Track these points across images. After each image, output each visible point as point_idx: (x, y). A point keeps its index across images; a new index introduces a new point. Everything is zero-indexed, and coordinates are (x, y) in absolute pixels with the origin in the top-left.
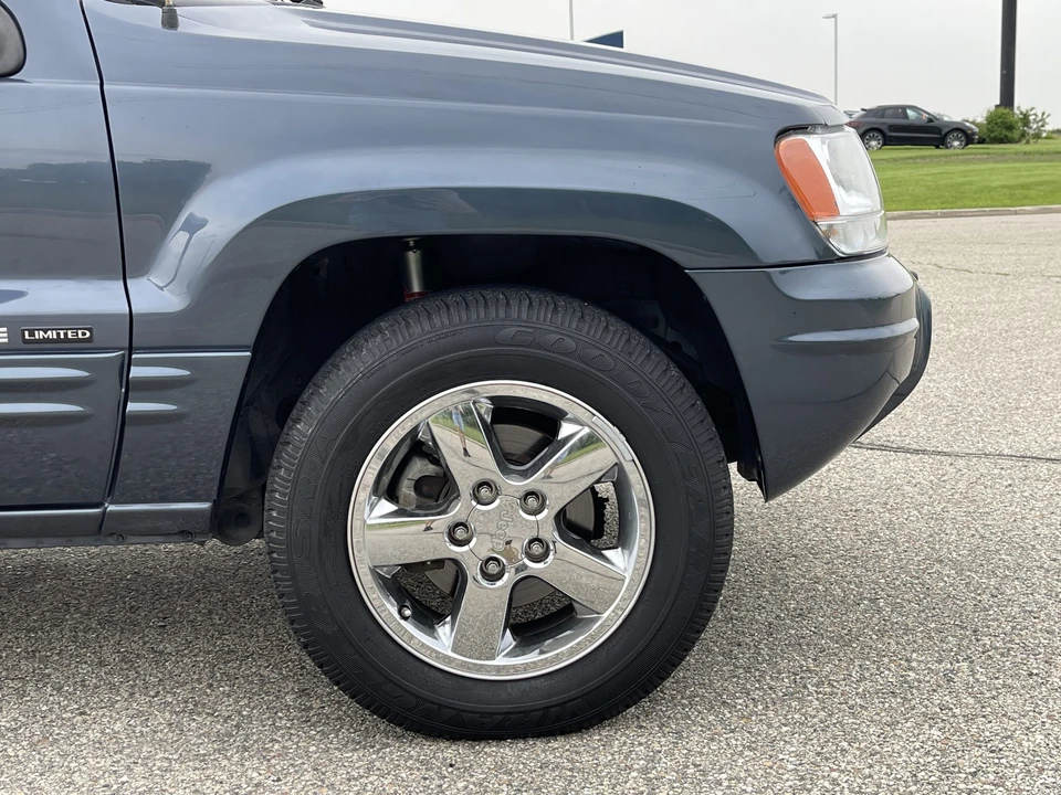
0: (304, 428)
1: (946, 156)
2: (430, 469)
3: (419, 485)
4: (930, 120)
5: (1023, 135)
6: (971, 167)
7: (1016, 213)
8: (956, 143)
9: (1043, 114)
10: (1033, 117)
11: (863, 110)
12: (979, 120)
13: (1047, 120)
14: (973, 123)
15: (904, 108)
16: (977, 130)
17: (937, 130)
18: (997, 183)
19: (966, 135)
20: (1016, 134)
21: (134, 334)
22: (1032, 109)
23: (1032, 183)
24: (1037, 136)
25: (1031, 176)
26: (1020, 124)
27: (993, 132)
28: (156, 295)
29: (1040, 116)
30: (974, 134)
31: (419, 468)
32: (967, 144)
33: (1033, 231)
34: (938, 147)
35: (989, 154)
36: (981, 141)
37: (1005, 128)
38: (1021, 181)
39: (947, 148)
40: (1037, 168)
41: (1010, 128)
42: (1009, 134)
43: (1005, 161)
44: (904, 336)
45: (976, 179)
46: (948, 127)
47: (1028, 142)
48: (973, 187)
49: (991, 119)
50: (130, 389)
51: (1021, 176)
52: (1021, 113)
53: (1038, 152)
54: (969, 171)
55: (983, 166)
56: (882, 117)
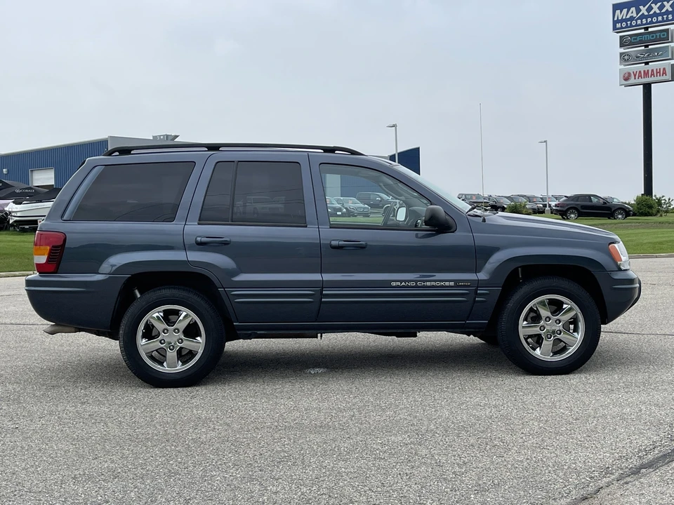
0: (510, 305)
1: (616, 224)
2: (535, 315)
3: (532, 318)
4: (605, 203)
5: (658, 212)
6: (630, 231)
7: (657, 257)
8: (620, 216)
9: (669, 199)
10: (663, 201)
11: (566, 197)
12: (633, 202)
13: (672, 203)
14: (629, 204)
15: (589, 196)
16: (631, 209)
17: (609, 208)
18: (645, 241)
19: (625, 211)
20: (654, 211)
21: (479, 284)
22: (663, 196)
23: (665, 241)
24: (667, 212)
25: (664, 237)
26: (656, 205)
27: (641, 209)
28: (482, 276)
29: (667, 200)
30: (630, 211)
31: (532, 314)
32: (626, 217)
33: (666, 266)
34: (609, 218)
35: (639, 223)
36: (634, 215)
37: (647, 207)
38: (658, 240)
39: (615, 219)
40: (667, 232)
41: (651, 207)
42: (650, 211)
43: (648, 228)
44: (635, 288)
45: (634, 238)
46: (614, 207)
47: (661, 216)
48: (633, 243)
49: (640, 201)
50: (477, 295)
51: (658, 237)
52: (657, 199)
53: (667, 222)
54: (631, 234)
55: (637, 231)
56: (577, 201)
